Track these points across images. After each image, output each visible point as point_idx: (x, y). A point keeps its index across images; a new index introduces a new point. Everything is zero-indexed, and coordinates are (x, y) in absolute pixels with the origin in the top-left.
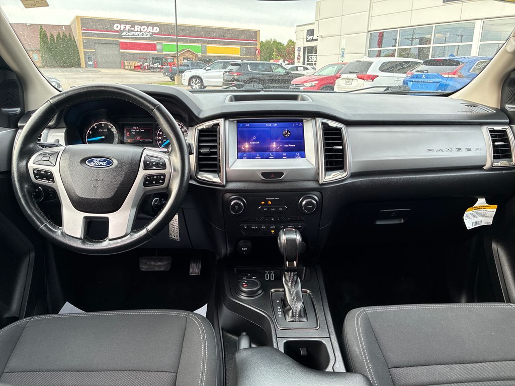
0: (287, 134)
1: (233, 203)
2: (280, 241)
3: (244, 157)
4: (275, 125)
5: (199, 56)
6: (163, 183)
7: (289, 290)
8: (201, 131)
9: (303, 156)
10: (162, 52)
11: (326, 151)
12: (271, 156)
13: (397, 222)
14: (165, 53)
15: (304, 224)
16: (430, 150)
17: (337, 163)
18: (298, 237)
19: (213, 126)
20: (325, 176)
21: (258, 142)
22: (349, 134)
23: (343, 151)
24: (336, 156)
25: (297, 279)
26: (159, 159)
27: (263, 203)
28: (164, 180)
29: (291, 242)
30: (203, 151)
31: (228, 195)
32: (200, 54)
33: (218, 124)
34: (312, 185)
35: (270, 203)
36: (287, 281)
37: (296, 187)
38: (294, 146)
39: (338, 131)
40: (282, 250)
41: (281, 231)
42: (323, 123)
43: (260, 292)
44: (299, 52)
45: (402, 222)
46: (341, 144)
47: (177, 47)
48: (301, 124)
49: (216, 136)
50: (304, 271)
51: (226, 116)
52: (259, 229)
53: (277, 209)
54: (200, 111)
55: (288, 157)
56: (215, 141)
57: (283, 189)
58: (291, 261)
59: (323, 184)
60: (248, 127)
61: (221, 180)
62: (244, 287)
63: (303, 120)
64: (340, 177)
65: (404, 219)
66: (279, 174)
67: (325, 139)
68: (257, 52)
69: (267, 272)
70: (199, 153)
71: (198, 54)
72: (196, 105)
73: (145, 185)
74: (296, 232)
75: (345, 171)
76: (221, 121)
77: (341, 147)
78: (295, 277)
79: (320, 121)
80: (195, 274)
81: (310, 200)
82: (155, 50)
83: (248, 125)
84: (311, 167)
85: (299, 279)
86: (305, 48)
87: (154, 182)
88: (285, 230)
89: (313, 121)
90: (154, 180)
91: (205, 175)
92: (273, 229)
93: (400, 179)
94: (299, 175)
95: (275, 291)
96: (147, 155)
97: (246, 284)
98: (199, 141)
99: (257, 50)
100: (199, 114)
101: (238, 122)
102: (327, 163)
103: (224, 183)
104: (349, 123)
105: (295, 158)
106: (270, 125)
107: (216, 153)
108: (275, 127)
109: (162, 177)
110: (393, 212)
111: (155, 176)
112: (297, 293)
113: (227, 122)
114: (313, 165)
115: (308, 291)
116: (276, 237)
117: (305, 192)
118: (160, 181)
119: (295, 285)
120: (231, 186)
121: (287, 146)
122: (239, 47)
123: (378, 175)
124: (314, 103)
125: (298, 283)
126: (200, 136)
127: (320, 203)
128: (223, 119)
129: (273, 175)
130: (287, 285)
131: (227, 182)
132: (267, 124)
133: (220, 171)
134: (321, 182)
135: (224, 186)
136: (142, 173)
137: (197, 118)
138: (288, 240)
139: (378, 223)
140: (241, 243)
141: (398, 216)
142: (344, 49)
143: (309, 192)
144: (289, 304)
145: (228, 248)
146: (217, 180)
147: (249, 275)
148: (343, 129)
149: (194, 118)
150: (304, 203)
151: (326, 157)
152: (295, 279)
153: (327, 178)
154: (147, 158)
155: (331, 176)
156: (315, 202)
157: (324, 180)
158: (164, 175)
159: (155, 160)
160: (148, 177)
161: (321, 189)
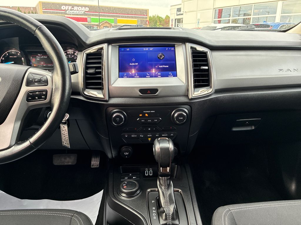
0: (161, 56)
1: (114, 115)
2: (155, 149)
3: (125, 76)
4: (151, 49)
5: (113, 25)
6: (45, 98)
7: (163, 193)
8: (88, 55)
9: (175, 75)
10: (91, 23)
11: (195, 71)
12: (148, 76)
13: (249, 128)
14: (92, 23)
15: (175, 132)
16: (281, 70)
17: (203, 81)
18: (170, 146)
19: (98, 50)
20: (194, 92)
21: (137, 64)
22: (213, 57)
23: (208, 71)
24: (203, 76)
25: (170, 182)
26: (41, 76)
27: (141, 115)
28: (46, 95)
29: (165, 150)
30: (90, 71)
31: (110, 109)
32: (114, 24)
33: (102, 49)
34: (183, 99)
35: (147, 115)
36: (161, 184)
37: (169, 102)
38: (168, 66)
39: (205, 54)
40: (156, 157)
41: (156, 140)
42: (192, 48)
43: (138, 192)
44: (172, 22)
45: (253, 128)
46: (207, 65)
47: (99, 19)
48: (173, 49)
49: (100, 58)
50: (176, 168)
51: (110, 41)
52: (138, 137)
53: (153, 120)
54: (87, 38)
55: (162, 76)
56: (100, 63)
57: (157, 104)
58: (165, 167)
59: (192, 99)
60: (128, 51)
61: (104, 96)
62: (124, 189)
63: (174, 45)
64: (206, 92)
65: (255, 126)
66: (154, 91)
67: (194, 61)
68: (147, 22)
69: (147, 169)
70: (86, 73)
71: (112, 24)
72: (84, 33)
73: (28, 100)
74: (169, 141)
75: (211, 87)
76: (105, 46)
77: (207, 68)
78: (169, 181)
79: (189, 45)
80: (95, 167)
81: (181, 112)
82: (87, 21)
83: (128, 49)
84: (182, 84)
85: (171, 182)
86: (176, 19)
87: (37, 98)
88: (159, 139)
89: (184, 46)
90: (37, 95)
91: (91, 92)
92: (149, 137)
93: (255, 94)
94: (172, 91)
95: (151, 191)
96: (30, 73)
97: (127, 185)
98: (87, 63)
99: (147, 21)
100: (86, 40)
101: (120, 47)
102: (195, 81)
103: (107, 98)
104: (214, 48)
105: (168, 77)
106: (147, 49)
107: (100, 73)
108: (151, 51)
109: (44, 93)
110: (247, 121)
111: (37, 92)
112: (170, 195)
113: (110, 47)
114: (184, 83)
115: (180, 190)
116: (152, 144)
117: (177, 106)
118: (43, 97)
119: (168, 188)
120: (113, 101)
121: (161, 66)
122: (136, 19)
123: (237, 91)
124: (184, 31)
125: (171, 186)
126: (87, 59)
127: (190, 115)
128: (106, 44)
129: (149, 92)
130: (161, 188)
131: (110, 97)
132: (144, 49)
133: (103, 89)
134: (190, 97)
135: (106, 101)
136: (25, 89)
137: (85, 43)
138: (162, 149)
139: (234, 129)
140: (124, 149)
141: (250, 124)
142: (199, 20)
143: (180, 106)
144: (163, 206)
145: (113, 153)
146: (100, 96)
147: (130, 175)
148: (208, 52)
149: (83, 44)
150: (176, 115)
151: (195, 76)
152: (168, 183)
153: (195, 93)
154: (31, 75)
155: (199, 92)
156: (185, 114)
157: (193, 96)
158: (46, 91)
159: (38, 77)
160: (31, 93)
161: (190, 103)
